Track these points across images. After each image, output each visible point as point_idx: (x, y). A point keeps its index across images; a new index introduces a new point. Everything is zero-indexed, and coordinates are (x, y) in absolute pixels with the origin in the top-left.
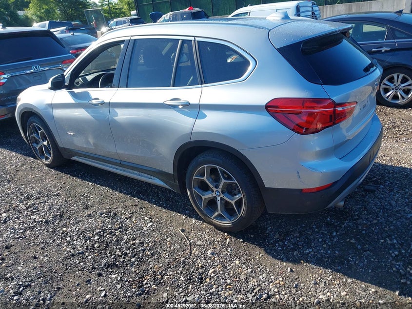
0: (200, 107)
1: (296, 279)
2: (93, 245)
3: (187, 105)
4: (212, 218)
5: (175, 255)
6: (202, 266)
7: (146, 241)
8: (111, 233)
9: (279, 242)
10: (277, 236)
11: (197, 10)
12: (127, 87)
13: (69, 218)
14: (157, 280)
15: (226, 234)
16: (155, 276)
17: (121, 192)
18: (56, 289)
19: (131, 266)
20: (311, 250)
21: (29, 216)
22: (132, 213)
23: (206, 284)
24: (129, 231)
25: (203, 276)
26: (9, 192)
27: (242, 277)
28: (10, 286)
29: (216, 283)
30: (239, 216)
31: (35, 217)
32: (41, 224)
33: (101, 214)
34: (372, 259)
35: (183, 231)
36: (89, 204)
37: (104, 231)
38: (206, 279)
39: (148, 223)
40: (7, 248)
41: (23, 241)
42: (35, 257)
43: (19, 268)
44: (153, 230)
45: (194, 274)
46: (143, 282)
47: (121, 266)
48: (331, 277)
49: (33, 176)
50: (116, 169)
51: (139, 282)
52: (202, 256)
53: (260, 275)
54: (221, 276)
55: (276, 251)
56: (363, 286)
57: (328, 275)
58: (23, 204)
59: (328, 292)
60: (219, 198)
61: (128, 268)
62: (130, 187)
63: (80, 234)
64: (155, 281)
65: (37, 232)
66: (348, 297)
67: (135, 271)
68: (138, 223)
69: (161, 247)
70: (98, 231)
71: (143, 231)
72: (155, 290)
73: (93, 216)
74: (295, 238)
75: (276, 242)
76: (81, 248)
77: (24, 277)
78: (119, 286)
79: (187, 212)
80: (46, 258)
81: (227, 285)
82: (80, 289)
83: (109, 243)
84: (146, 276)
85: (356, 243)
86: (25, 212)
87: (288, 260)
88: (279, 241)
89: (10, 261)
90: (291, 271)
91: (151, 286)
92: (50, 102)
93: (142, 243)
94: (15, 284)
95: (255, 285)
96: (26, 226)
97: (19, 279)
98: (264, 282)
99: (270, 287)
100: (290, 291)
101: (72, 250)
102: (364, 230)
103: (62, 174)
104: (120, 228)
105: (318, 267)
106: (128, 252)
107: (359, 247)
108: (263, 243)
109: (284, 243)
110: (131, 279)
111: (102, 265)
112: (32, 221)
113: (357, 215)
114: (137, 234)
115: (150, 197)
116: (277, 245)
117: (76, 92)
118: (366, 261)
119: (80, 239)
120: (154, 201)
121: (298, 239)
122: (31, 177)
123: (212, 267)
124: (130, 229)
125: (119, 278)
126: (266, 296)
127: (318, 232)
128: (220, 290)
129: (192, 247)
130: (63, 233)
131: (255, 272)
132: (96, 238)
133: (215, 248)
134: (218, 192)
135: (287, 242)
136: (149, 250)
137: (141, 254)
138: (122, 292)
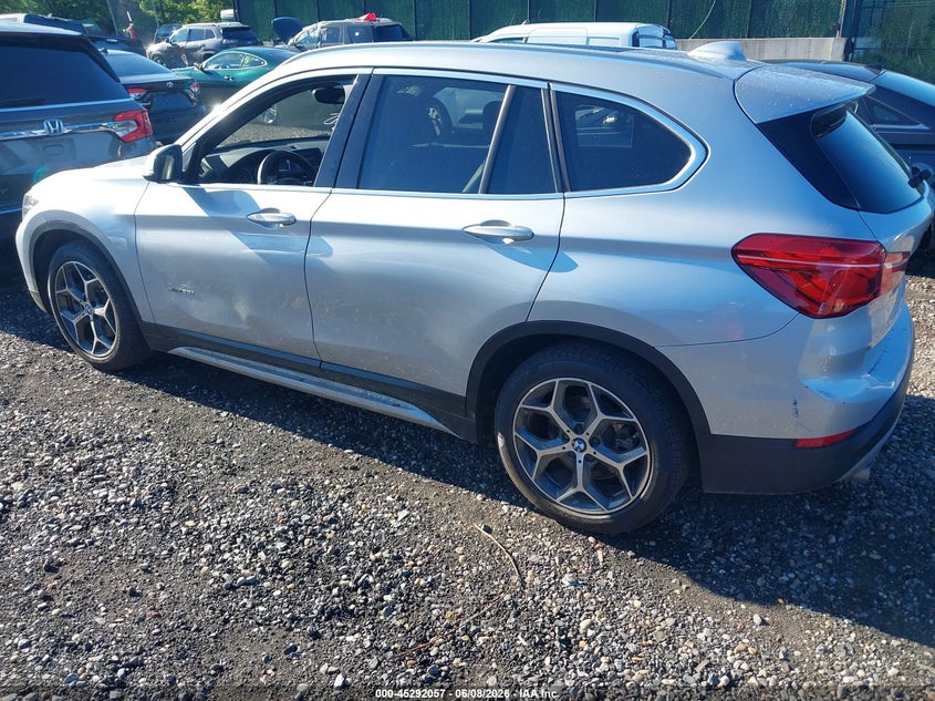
0: (559, 243)
1: (780, 640)
2: (277, 562)
3: (526, 239)
4: (558, 501)
5: (487, 587)
6: (558, 613)
7: (407, 554)
8: (313, 534)
9: (718, 558)
10: (709, 544)
11: (384, 21)
12: (358, 188)
13: (194, 497)
14: (461, 646)
15: (591, 539)
16: (454, 638)
17: (306, 435)
18: (212, 672)
19: (388, 613)
20: (792, 575)
21: (88, 489)
22: (350, 487)
23: (581, 653)
24: (358, 530)
25: (570, 635)
26: (14, 429)
27: (659, 636)
28: (88, 666)
29: (605, 651)
30: (633, 498)
31: (103, 492)
32: (126, 509)
33: (276, 488)
34: (928, 596)
35: (488, 530)
36: (234, 462)
37: (295, 528)
38: (577, 643)
39: (397, 511)
40: (50, 569)
41: (88, 551)
42: (133, 593)
43: (98, 620)
44: (416, 527)
45: (546, 630)
46: (428, 651)
47: (363, 614)
48: (853, 635)
49: (66, 392)
50: (302, 380)
51: (419, 653)
52: (553, 588)
53: (697, 632)
54: (610, 636)
55: (715, 577)
56: (928, 654)
57: (847, 631)
58: (63, 461)
59: (859, 668)
60: (580, 457)
61: (382, 617)
62: (329, 426)
63: (234, 534)
64: (457, 649)
65: (122, 531)
66: (903, 678)
67: (402, 626)
68: (373, 510)
69: (447, 568)
70: (280, 528)
71: (392, 530)
72: (463, 671)
73: (255, 493)
74: (749, 549)
75: (709, 557)
76: (247, 571)
77: (117, 642)
78: (373, 663)
79: (483, 486)
80: (163, 596)
81: (631, 655)
82: (275, 670)
83: (316, 558)
84: (431, 637)
85: (882, 560)
86: (75, 480)
87: (748, 598)
88: (715, 554)
89: (69, 604)
90: (763, 622)
91: (450, 662)
92: (130, 212)
93: (398, 558)
94: (100, 661)
95: (693, 656)
96: (85, 514)
97: (107, 647)
98: (711, 648)
99: (730, 659)
100: (776, 669)
101: (225, 576)
102: (891, 532)
103: (142, 390)
104: (332, 521)
105: (820, 614)
106: (371, 579)
107: (892, 569)
108: (681, 559)
109: (728, 559)
110: (396, 645)
111: (315, 612)
112: (99, 502)
113: (866, 497)
114: (380, 537)
115: (383, 449)
116: (713, 563)
117: (208, 191)
118: (915, 599)
119: (239, 547)
120: (395, 457)
121: (756, 551)
122: (60, 392)
123: (584, 616)
124: (356, 524)
125: (367, 644)
126: (726, 681)
127: (794, 535)
128: (619, 667)
129: (522, 569)
130: (188, 533)
131: (683, 626)
132: (280, 545)
133: (576, 571)
134: (581, 441)
135: (735, 558)
136: (421, 575)
137: (403, 585)
138: (385, 676)
